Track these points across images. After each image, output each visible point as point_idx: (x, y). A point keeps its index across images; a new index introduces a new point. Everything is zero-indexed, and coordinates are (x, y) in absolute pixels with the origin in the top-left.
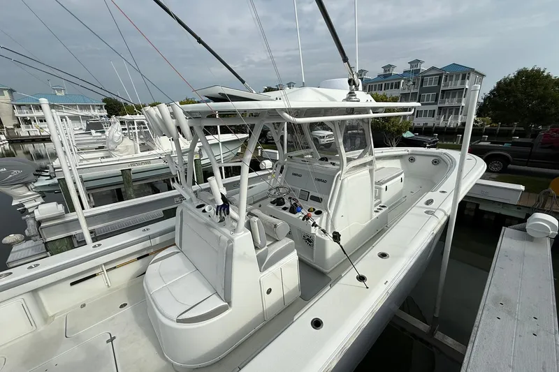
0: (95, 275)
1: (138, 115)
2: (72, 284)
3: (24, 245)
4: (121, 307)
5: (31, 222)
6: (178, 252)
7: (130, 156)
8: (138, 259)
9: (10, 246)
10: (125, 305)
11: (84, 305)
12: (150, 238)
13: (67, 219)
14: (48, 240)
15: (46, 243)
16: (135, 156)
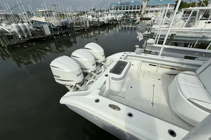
0: (156, 66)
1: (196, 7)
2: (150, 65)
3: (139, 49)
4: (159, 79)
5: (145, 43)
6: (195, 76)
7: (179, 29)
8: (171, 69)
9: (136, 48)
10: (160, 80)
11: (149, 72)
12: (182, 64)
13: (153, 46)
14: (146, 50)
15: (145, 50)
16: (181, 29)
